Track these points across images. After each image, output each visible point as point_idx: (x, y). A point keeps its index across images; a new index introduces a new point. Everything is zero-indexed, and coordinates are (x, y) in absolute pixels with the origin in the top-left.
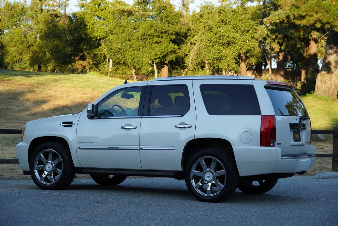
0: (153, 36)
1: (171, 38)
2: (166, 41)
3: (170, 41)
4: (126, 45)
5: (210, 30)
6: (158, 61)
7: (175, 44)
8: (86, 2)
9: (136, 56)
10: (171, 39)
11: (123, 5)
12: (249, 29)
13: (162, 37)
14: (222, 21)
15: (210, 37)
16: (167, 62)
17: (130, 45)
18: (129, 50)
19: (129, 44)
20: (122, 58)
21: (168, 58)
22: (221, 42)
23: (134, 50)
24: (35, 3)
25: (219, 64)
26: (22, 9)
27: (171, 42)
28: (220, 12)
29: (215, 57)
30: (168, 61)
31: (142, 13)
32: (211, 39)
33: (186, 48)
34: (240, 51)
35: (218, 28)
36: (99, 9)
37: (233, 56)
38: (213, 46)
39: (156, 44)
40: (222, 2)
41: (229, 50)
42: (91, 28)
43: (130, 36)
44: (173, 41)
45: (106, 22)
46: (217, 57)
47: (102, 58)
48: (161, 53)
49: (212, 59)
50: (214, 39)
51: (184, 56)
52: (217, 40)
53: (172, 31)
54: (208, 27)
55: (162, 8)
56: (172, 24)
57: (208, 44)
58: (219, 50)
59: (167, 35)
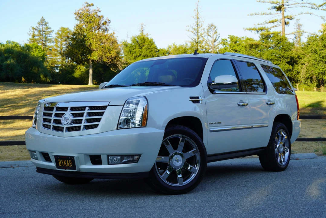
0: (274, 60)
1: (287, 60)
2: (283, 63)
5: (315, 52)
7: (290, 65)
8: (227, 41)
11: (251, 41)
13: (280, 61)
15: (315, 58)
24: (193, 45)
25: (324, 77)
26: (185, 50)
27: (287, 64)
28: (322, 39)
29: (320, 71)
31: (265, 45)
33: (298, 67)
35: (321, 51)
36: (235, 45)
38: (318, 64)
40: (324, 32)
44: (288, 63)
46: (322, 71)
49: (318, 73)
50: (318, 59)
51: (297, 73)
52: (321, 59)
53: (287, 56)
54: (314, 50)
55: (280, 40)
56: (287, 51)
57: (314, 62)
58: (323, 66)
59: (284, 59)
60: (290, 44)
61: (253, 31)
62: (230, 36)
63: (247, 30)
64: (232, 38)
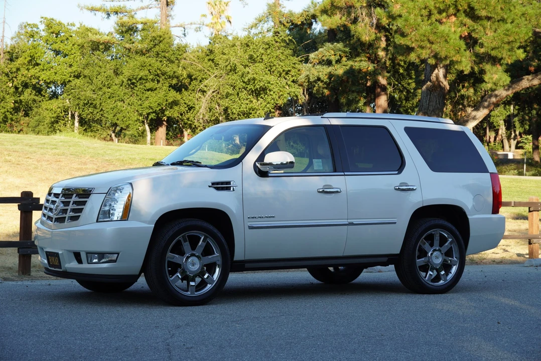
0: (147, 79)
1: (171, 82)
2: (164, 87)
3: (169, 87)
4: (105, 93)
5: (234, 70)
6: (153, 117)
7: (177, 92)
8: (38, 30)
9: (120, 110)
10: (171, 84)
11: (96, 34)
12: (289, 69)
13: (158, 81)
14: (251, 57)
15: (234, 82)
16: (165, 118)
17: (109, 94)
18: (109, 101)
19: (108, 92)
20: (98, 113)
21: (168, 112)
22: (251, 87)
23: (115, 102)
27: (171, 89)
28: (247, 45)
29: (242, 109)
30: (167, 117)
31: (127, 46)
32: (235, 85)
33: (190, 98)
34: (277, 101)
35: (244, 68)
36: (58, 40)
37: (268, 108)
38: (238, 94)
39: (150, 92)
40: (250, 30)
41: (261, 100)
42: (45, 68)
43: (109, 81)
44: (174, 87)
45: (70, 59)
46: (245, 110)
47: (61, 113)
48: (158, 104)
49: (236, 113)
50: (240, 84)
51: (187, 109)
52: (244, 85)
53: (172, 73)
54: (231, 66)
55: (158, 38)
56: (173, 62)
57: (231, 91)
58: (247, 99)
59: (165, 78)
60: (179, 48)
61: (99, 14)
62: (46, 18)
63: (85, 10)
64: (50, 24)
